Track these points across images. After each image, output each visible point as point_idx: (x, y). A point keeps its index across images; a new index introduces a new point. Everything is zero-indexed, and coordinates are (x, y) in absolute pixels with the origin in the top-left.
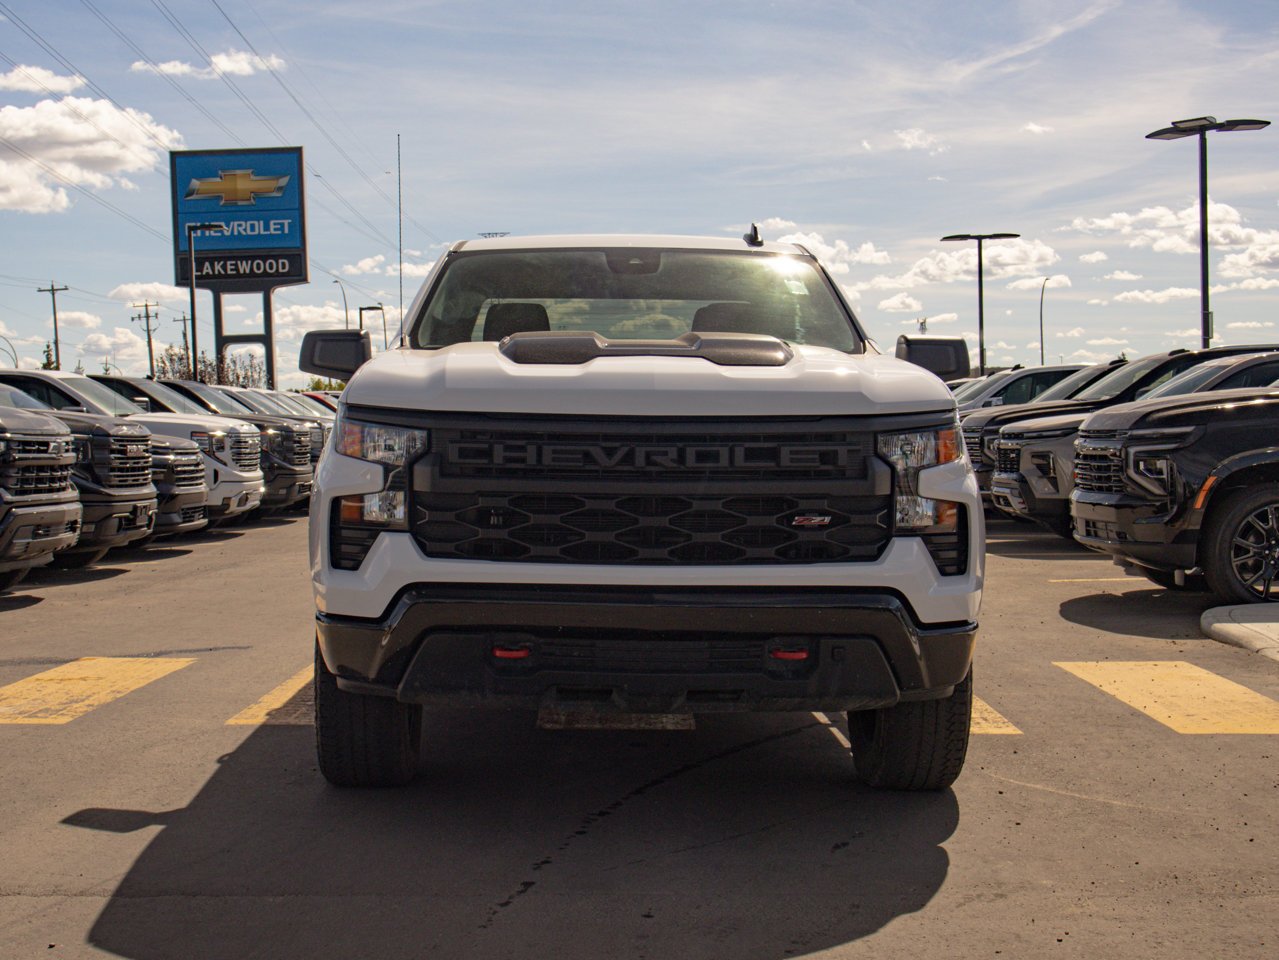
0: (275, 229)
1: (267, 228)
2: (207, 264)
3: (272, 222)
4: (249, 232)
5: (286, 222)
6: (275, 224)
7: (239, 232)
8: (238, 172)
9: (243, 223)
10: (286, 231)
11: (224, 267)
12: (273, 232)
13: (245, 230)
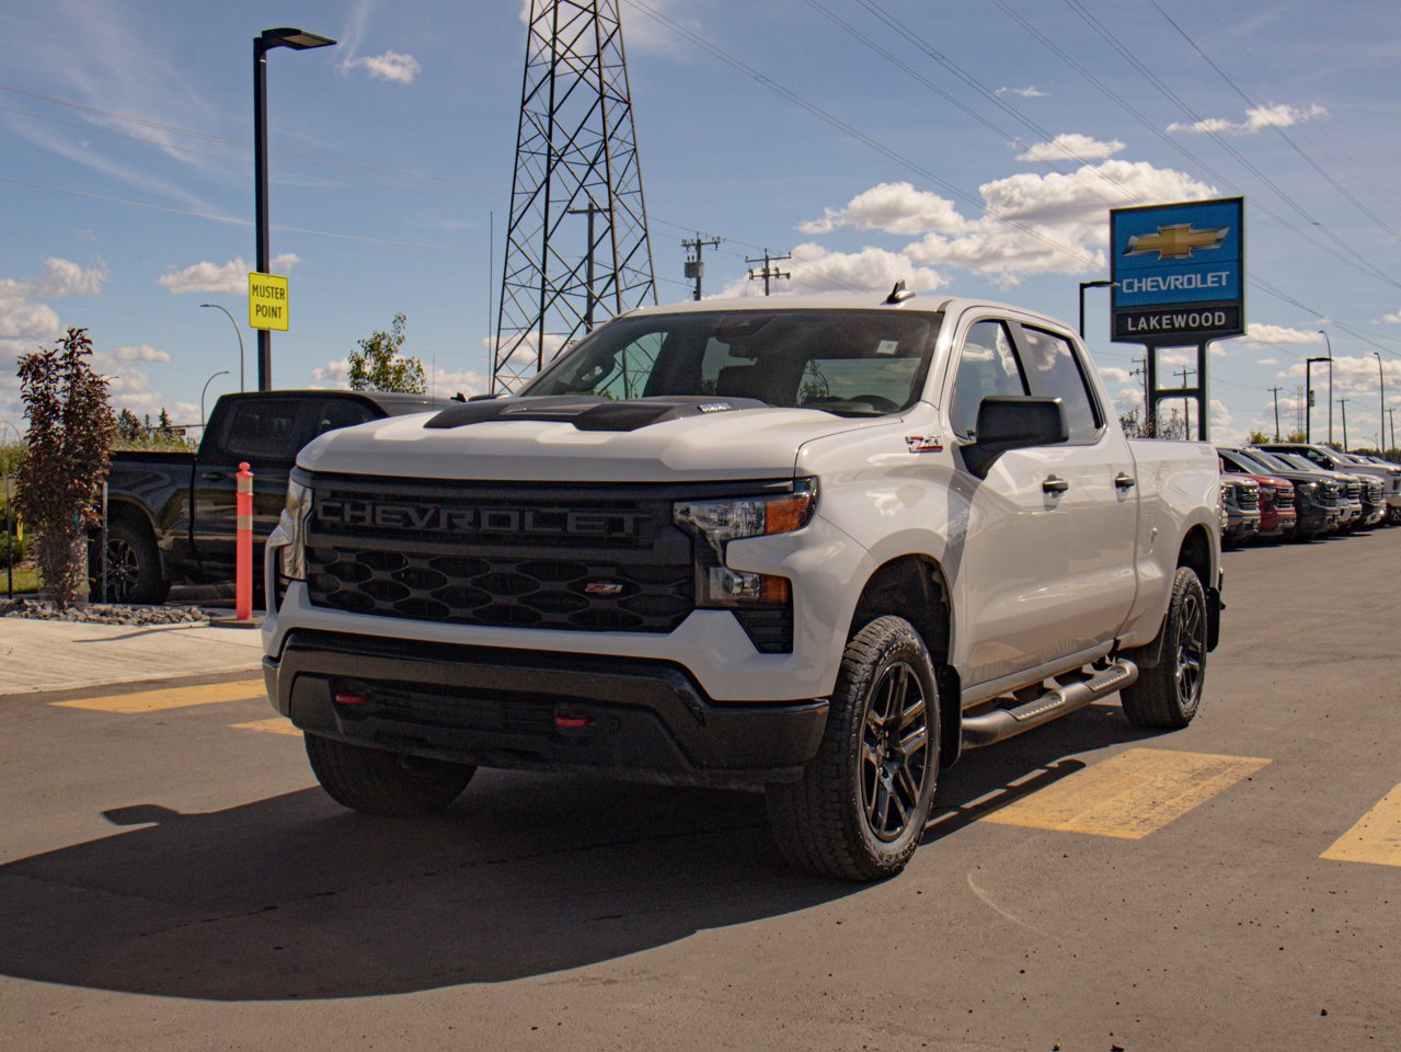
0: (1213, 282)
1: (1204, 281)
2: (1143, 319)
3: (1209, 275)
4: (1186, 286)
5: (1224, 274)
6: (1213, 277)
7: (1176, 286)
8: (1177, 226)
9: (1180, 277)
10: (1224, 283)
11: (1160, 322)
12: (1210, 284)
13: (1182, 284)
